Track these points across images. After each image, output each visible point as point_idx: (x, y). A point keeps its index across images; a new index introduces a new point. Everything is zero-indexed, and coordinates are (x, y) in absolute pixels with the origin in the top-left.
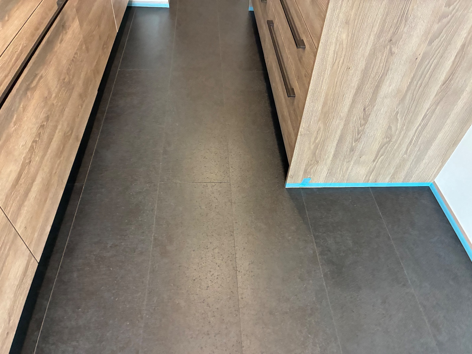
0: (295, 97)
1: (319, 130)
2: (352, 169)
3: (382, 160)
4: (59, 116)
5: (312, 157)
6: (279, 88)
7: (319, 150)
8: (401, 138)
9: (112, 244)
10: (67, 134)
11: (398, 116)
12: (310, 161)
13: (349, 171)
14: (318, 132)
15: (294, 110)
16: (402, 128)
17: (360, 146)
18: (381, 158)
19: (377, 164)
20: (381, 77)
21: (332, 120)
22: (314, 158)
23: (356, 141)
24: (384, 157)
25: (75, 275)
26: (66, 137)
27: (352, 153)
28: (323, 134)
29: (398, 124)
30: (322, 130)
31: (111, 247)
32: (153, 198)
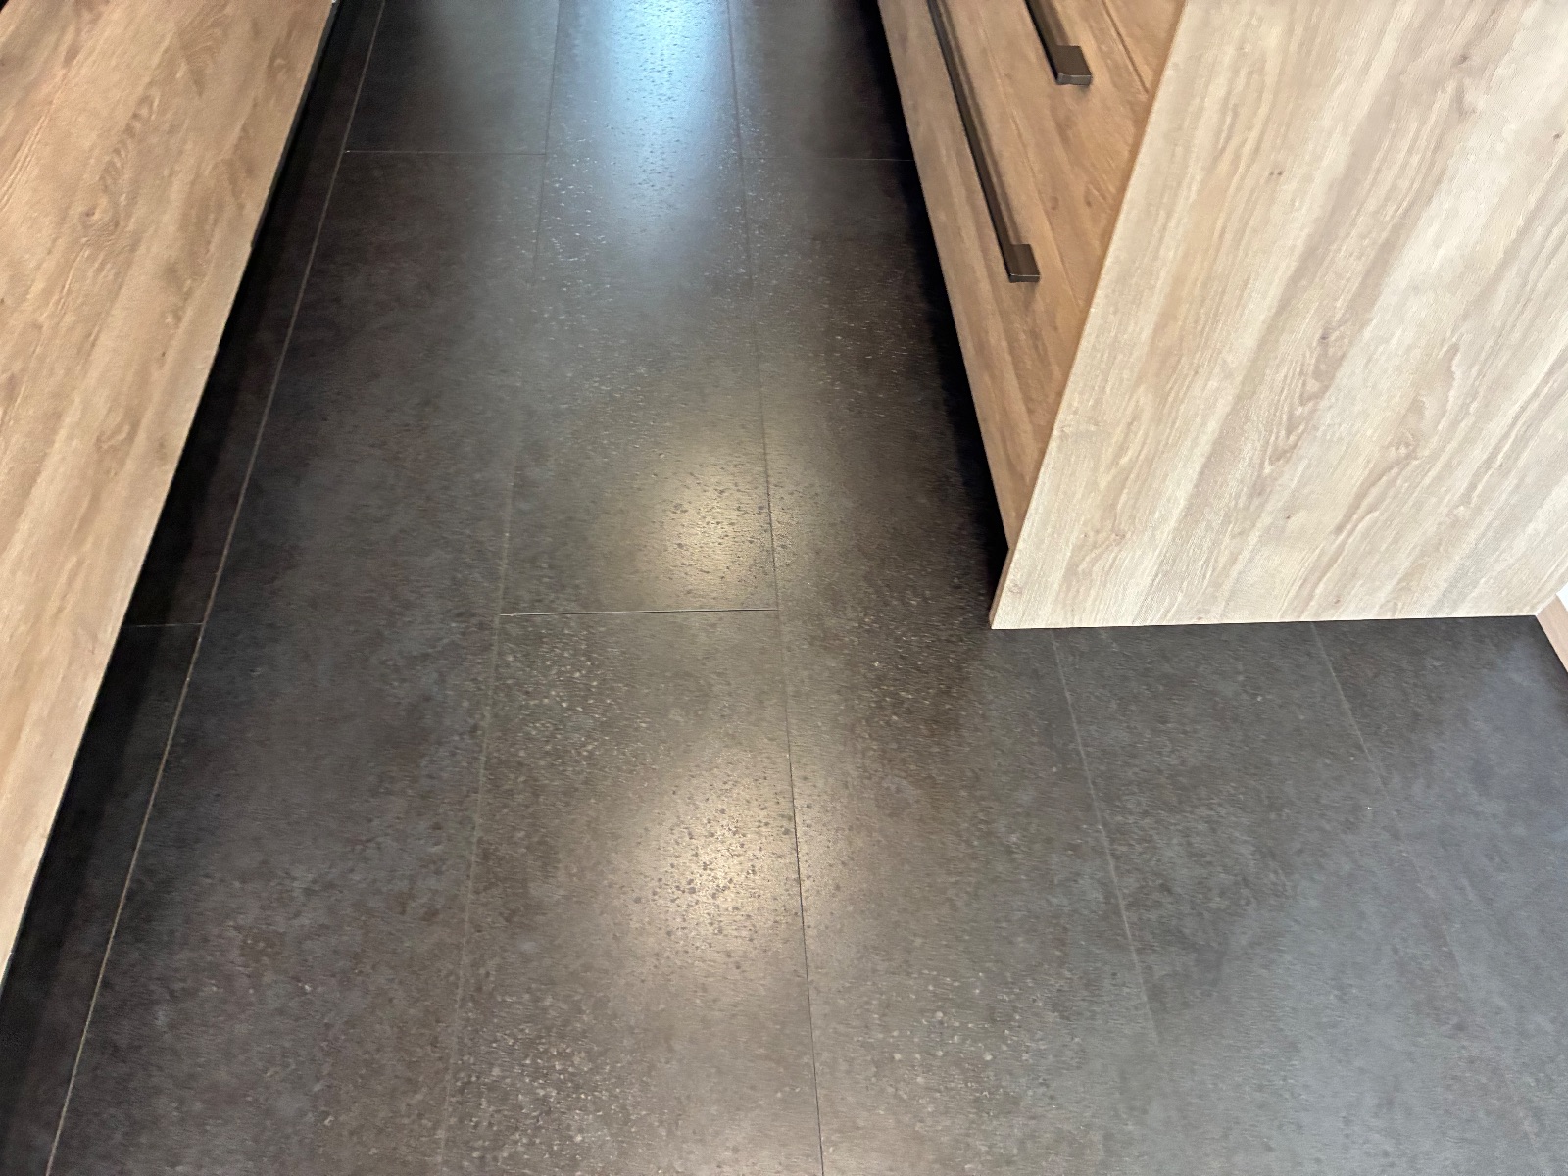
0: (1037, 280)
1: (1135, 418)
2: (1251, 560)
3: (1369, 529)
4: (68, 371)
5: (1103, 519)
6: (964, 234)
7: (1128, 494)
8: (1454, 444)
9: (314, 882)
10: (112, 442)
11: (1455, 362)
12: (1091, 534)
13: (1238, 567)
14: (1130, 424)
15: (1034, 335)
16: (1464, 408)
17: (1292, 476)
18: (1367, 518)
19: (1351, 540)
20: (1407, 210)
21: (1189, 379)
22: (1109, 524)
23: (1278, 459)
24: (1382, 514)
25: (162, 1017)
26: (107, 452)
27: (1256, 502)
28: (1151, 434)
29: (1452, 393)
30: (1146, 416)
31: (308, 892)
32: (474, 680)
